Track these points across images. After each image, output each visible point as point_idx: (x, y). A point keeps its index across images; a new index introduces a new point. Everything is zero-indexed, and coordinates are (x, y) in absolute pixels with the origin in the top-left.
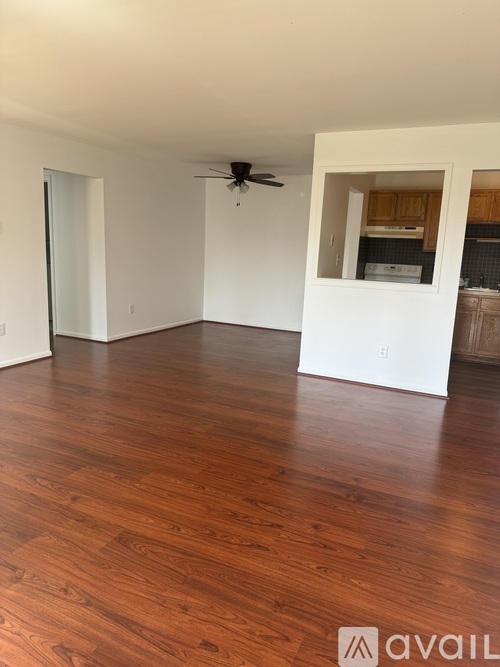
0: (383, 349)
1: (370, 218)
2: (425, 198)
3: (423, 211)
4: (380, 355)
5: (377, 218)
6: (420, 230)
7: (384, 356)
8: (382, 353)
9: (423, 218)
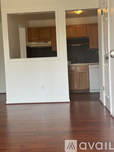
0: (42, 86)
1: (29, 39)
2: (50, 30)
3: (50, 35)
4: (41, 89)
5: (32, 39)
6: (50, 42)
7: (43, 89)
8: (42, 88)
9: (50, 38)
